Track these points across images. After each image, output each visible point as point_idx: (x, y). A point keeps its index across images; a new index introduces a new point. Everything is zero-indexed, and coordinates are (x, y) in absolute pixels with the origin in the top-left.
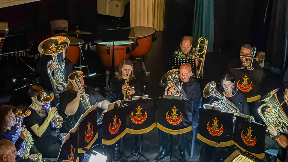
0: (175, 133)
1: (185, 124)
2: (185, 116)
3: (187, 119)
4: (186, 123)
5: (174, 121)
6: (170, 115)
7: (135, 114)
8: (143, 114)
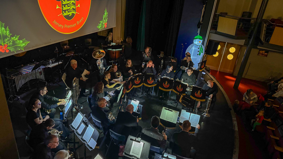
1: (154, 83)
3: (155, 81)
6: (149, 80)
7: (136, 81)
8: (139, 80)
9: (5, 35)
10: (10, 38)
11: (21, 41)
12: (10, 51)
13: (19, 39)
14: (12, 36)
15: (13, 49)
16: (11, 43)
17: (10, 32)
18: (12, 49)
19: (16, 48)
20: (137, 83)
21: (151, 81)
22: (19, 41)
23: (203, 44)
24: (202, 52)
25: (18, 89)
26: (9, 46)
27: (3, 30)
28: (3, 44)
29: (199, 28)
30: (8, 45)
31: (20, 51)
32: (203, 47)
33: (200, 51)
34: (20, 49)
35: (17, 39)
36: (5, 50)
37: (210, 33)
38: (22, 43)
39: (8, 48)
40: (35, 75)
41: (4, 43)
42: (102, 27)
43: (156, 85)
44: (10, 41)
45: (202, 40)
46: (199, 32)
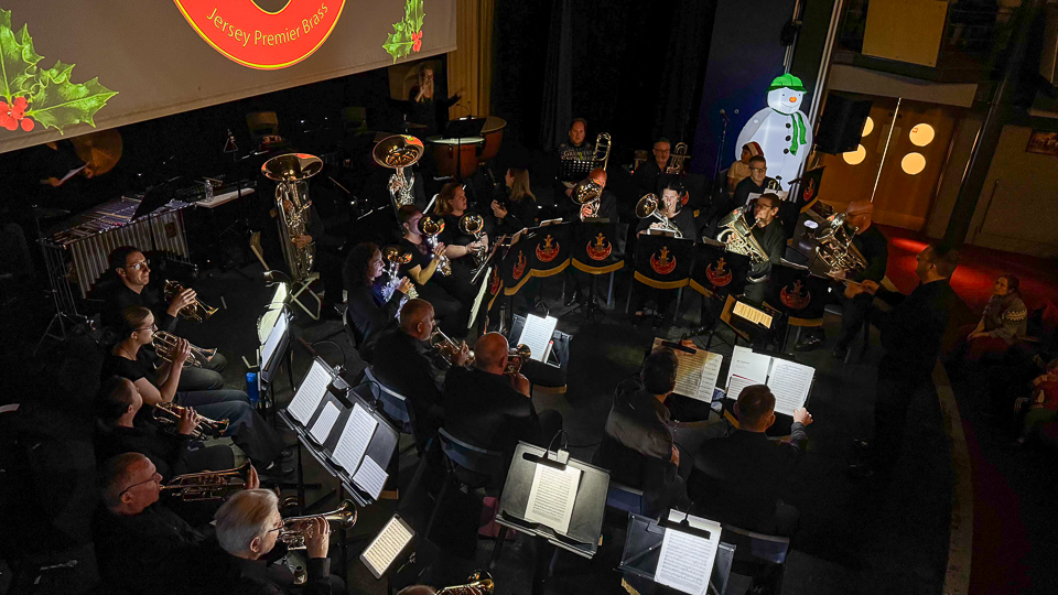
0: (598, 272)
1: (614, 259)
2: (616, 247)
3: (618, 250)
4: (616, 256)
5: (598, 255)
6: (593, 245)
7: (542, 249)
8: (554, 247)
9: (16, 57)
10: (38, 71)
11: (83, 90)
12: (38, 125)
13: (74, 80)
14: (45, 66)
15: (52, 118)
16: (42, 95)
17: (37, 49)
18: (46, 119)
19: (61, 114)
20: (547, 257)
21: (600, 247)
22: (73, 87)
23: (805, 107)
24: (803, 142)
25: (85, 288)
26: (35, 106)
27: (8, 40)
28: (9, 97)
29: (787, 42)
30: (30, 101)
31: (80, 128)
32: (808, 122)
33: (795, 136)
34: (78, 121)
35: (64, 77)
36: (20, 121)
37: (833, 66)
38: (88, 96)
39: (31, 113)
40: (147, 237)
41: (11, 93)
42: (402, 48)
43: (620, 265)
44: (38, 88)
45: (802, 93)
46: (786, 63)
